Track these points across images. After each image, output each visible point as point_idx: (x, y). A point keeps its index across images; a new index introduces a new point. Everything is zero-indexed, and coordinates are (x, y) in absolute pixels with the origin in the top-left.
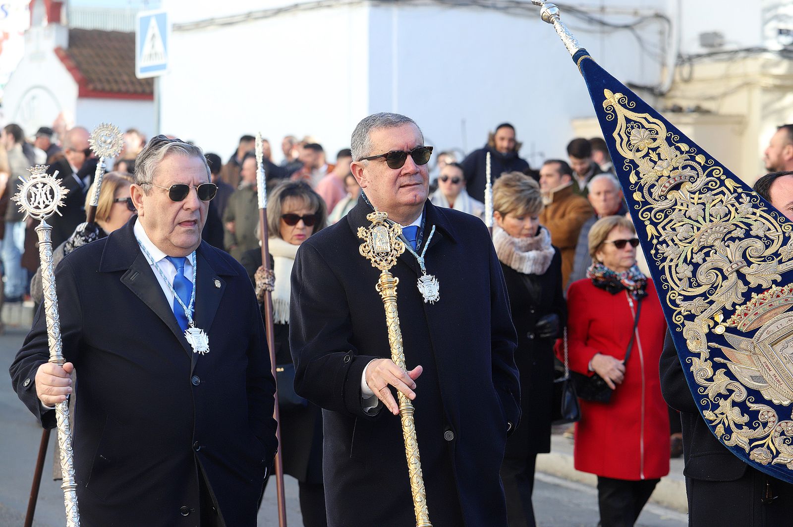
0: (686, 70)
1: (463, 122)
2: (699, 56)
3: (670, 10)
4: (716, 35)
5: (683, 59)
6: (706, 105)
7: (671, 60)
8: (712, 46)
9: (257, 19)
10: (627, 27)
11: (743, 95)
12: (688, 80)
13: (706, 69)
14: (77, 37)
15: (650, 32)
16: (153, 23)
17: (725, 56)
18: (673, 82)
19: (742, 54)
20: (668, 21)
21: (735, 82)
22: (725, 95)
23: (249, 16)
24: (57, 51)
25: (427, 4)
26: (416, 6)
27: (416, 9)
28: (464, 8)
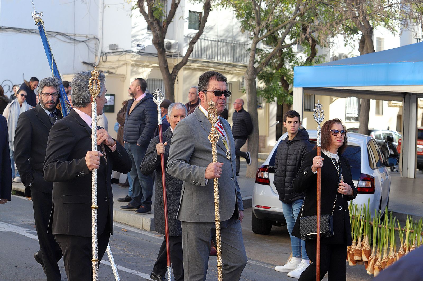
0: (104, 58)
1: (23, 74)
2: (109, 53)
3: (99, 36)
4: (115, 45)
5: (103, 54)
6: (111, 71)
7: (99, 54)
8: (114, 50)
10: (83, 41)
11: (124, 67)
12: (105, 62)
13: (111, 58)
15: (92, 44)
17: (119, 53)
18: (100, 62)
19: (125, 53)
20: (99, 40)
21: (122, 63)
22: (118, 67)
25: (11, 31)
26: (7, 31)
27: (7, 32)
28: (25, 33)
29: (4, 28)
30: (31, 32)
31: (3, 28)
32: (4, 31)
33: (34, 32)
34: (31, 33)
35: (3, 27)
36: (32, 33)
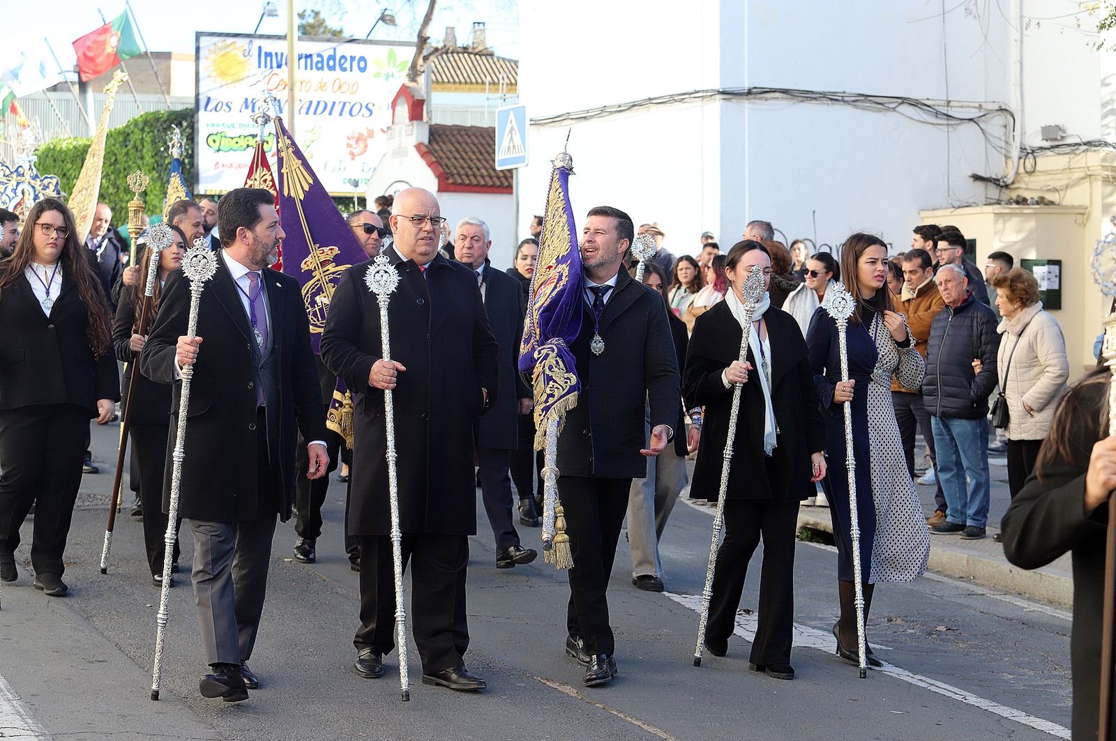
0: (1029, 162)
2: (1041, 148)
3: (1013, 106)
4: (1058, 128)
5: (1026, 152)
6: (1049, 197)
7: (1015, 153)
8: (1056, 140)
9: (611, 113)
10: (971, 120)
11: (1085, 186)
12: (1030, 173)
13: (1048, 162)
14: (436, 133)
15: (995, 126)
16: (512, 116)
17: (1068, 149)
18: (1017, 173)
19: (1084, 147)
20: (1012, 116)
21: (1076, 175)
22: (1067, 187)
23: (603, 111)
24: (418, 147)
25: (778, 98)
26: (767, 100)
27: (766, 102)
28: (814, 101)
29: (758, 90)
30: (831, 99)
31: (755, 90)
32: (761, 99)
33: (840, 98)
34: (830, 102)
35: (755, 88)
36: (834, 102)
